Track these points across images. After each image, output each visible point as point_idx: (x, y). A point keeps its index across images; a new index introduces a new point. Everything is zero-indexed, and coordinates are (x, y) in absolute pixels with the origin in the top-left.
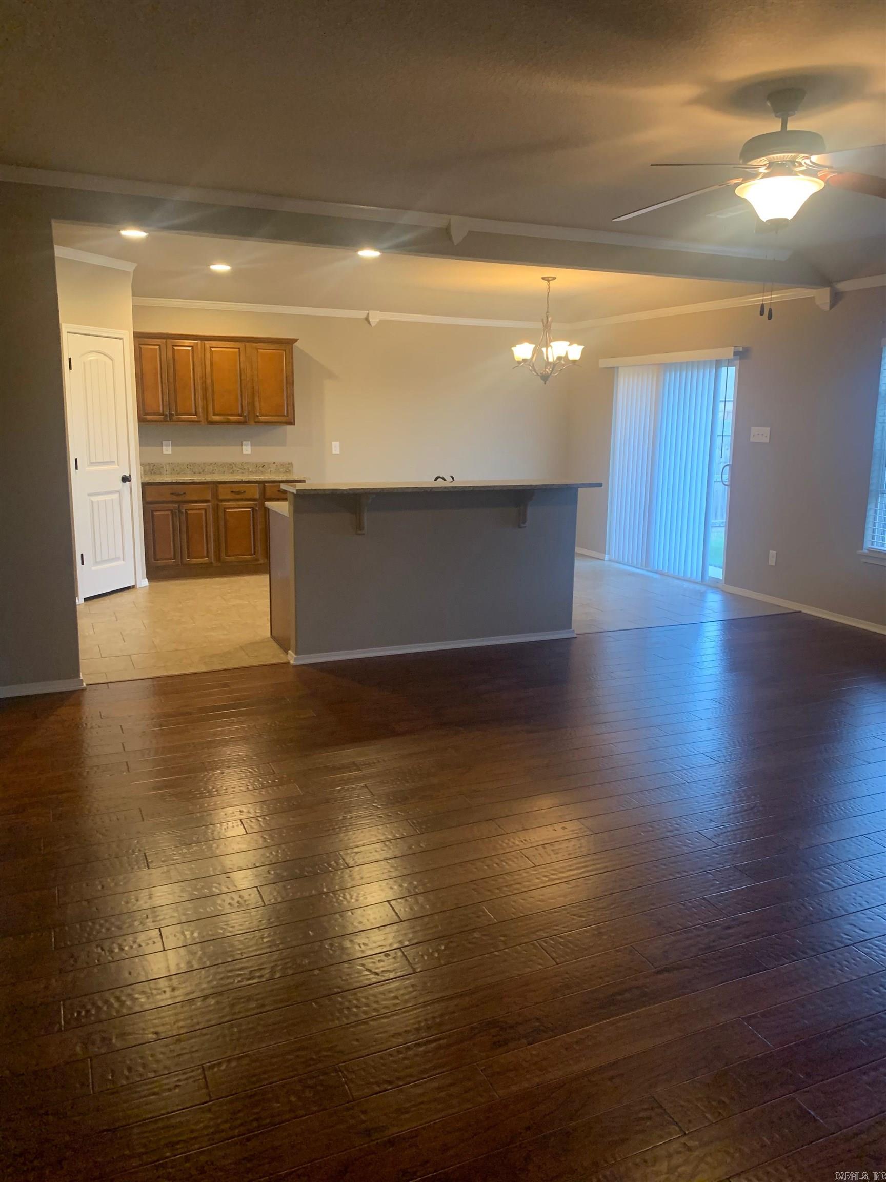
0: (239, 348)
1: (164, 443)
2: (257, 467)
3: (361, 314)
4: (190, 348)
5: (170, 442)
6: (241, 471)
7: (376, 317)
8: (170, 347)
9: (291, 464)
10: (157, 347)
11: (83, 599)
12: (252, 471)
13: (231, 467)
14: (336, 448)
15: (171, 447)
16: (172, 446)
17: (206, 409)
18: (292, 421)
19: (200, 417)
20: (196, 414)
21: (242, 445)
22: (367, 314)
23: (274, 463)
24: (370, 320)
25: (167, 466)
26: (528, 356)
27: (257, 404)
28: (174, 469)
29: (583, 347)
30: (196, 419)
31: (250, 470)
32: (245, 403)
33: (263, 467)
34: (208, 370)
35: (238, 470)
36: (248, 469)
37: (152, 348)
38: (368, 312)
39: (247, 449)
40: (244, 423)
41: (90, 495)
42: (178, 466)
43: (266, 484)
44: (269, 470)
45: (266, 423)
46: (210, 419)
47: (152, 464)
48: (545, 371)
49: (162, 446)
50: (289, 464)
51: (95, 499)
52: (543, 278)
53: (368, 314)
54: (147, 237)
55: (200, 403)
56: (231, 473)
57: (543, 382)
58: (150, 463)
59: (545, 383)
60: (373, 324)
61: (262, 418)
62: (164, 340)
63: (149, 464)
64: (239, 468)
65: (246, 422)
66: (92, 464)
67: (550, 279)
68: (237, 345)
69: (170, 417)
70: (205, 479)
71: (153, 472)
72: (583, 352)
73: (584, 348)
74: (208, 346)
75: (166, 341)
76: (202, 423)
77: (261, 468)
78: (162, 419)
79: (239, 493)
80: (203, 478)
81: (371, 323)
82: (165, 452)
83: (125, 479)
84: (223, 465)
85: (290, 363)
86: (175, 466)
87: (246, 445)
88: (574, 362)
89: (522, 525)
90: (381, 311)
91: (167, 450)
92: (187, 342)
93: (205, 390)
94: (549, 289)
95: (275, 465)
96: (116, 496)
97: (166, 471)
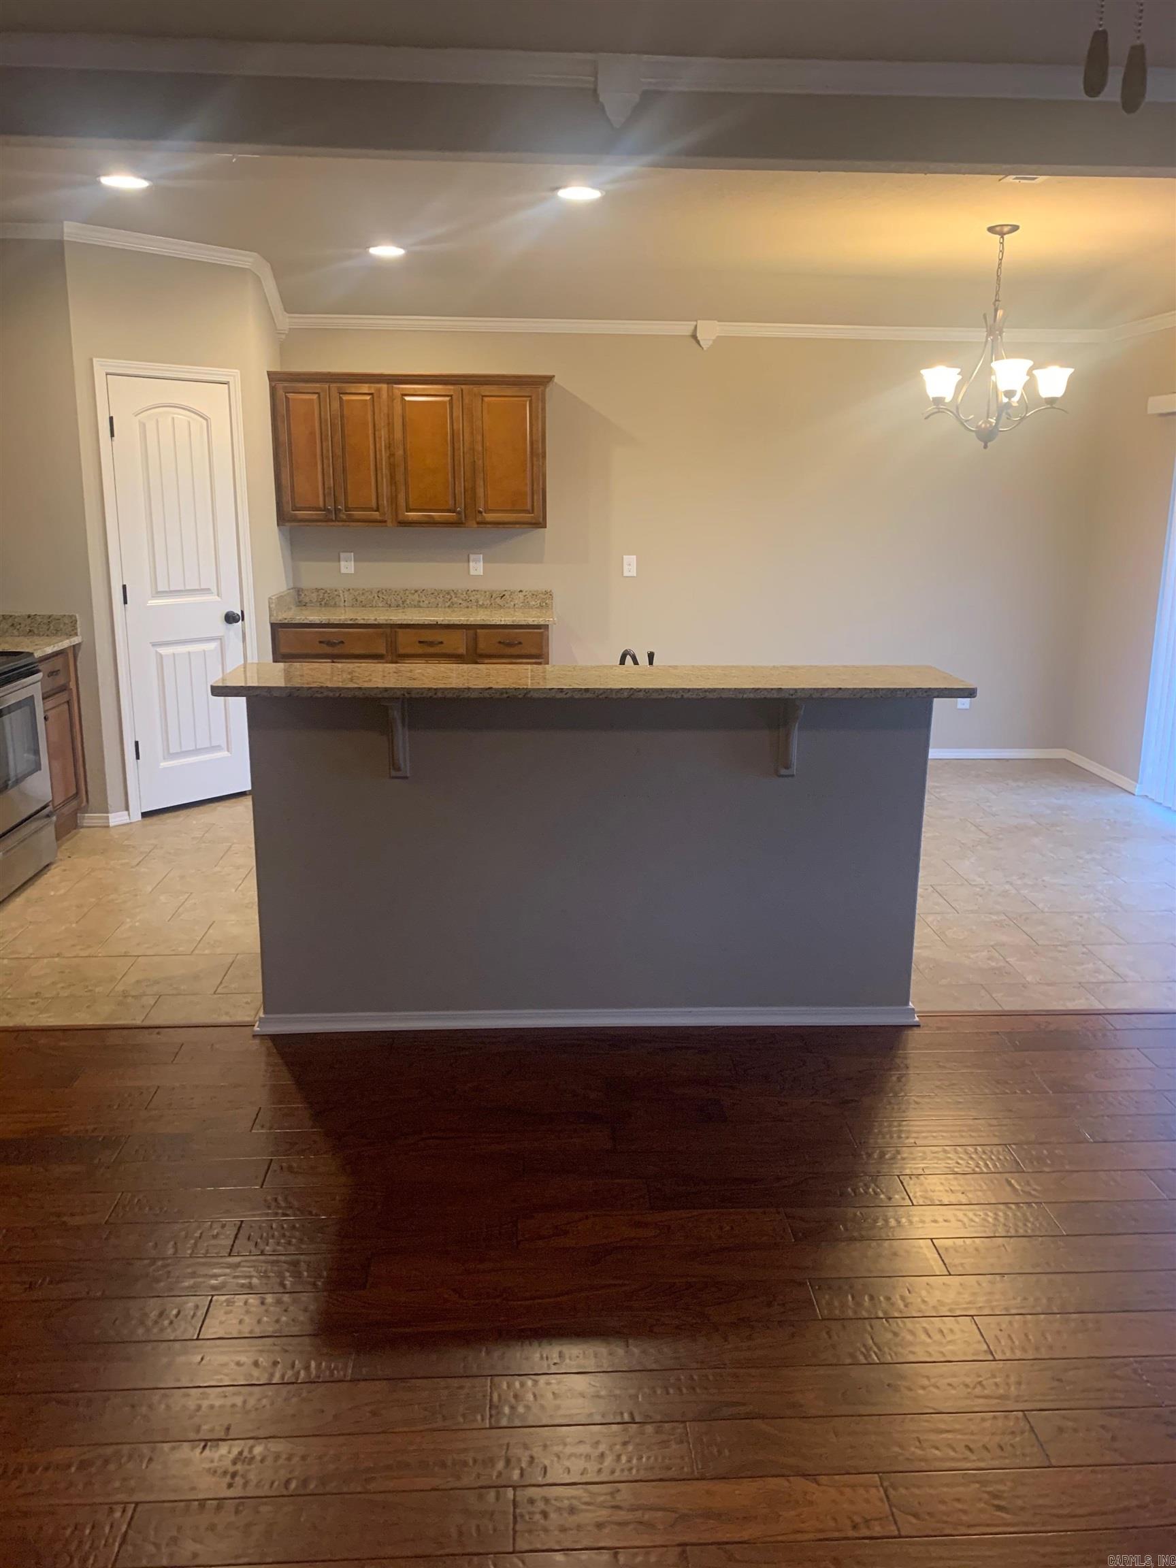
0: (451, 396)
1: (342, 555)
2: (492, 597)
3: (685, 328)
4: (368, 398)
5: (352, 554)
6: (464, 604)
7: (709, 331)
8: (334, 393)
9: (549, 594)
10: (315, 397)
11: (140, 814)
12: (483, 604)
13: (449, 597)
14: (630, 565)
15: (353, 563)
16: (355, 561)
17: (393, 500)
18: (541, 520)
19: (385, 514)
20: (377, 510)
21: (469, 561)
22: (693, 328)
23: (521, 591)
24: (699, 338)
25: (346, 593)
26: (948, 394)
27: (480, 492)
28: (359, 602)
29: (1071, 371)
30: (379, 518)
31: (481, 603)
32: (460, 489)
33: (502, 597)
34: (398, 435)
35: (461, 602)
36: (477, 602)
37: (305, 399)
38: (695, 323)
39: (477, 567)
40: (457, 524)
41: (154, 645)
42: (363, 594)
43: (478, 631)
44: (512, 603)
45: (497, 524)
46: (401, 518)
47: (322, 589)
48: (987, 422)
49: (339, 561)
50: (546, 593)
51: (163, 651)
52: (991, 229)
53: (696, 325)
54: (148, 188)
55: (385, 489)
56: (449, 606)
57: (983, 444)
58: (319, 587)
59: (985, 447)
60: (705, 347)
61: (489, 517)
62: (326, 386)
63: (318, 590)
64: (463, 600)
65: (462, 523)
66: (158, 594)
67: (1006, 229)
68: (450, 389)
69: (335, 514)
70: (376, 620)
71: (323, 603)
72: (1071, 382)
73: (1073, 373)
74: (397, 393)
75: (329, 387)
76: (389, 524)
77: (498, 601)
78: (321, 518)
79: (431, 644)
80: (373, 618)
81: (701, 343)
82: (343, 570)
83: (230, 618)
84: (435, 593)
85: (539, 416)
86: (359, 594)
87: (476, 561)
88: (1051, 401)
89: (783, 771)
90: (719, 321)
91: (348, 566)
92: (365, 388)
93: (392, 467)
94: (1002, 252)
95: (521, 595)
96: (213, 646)
97: (345, 601)
